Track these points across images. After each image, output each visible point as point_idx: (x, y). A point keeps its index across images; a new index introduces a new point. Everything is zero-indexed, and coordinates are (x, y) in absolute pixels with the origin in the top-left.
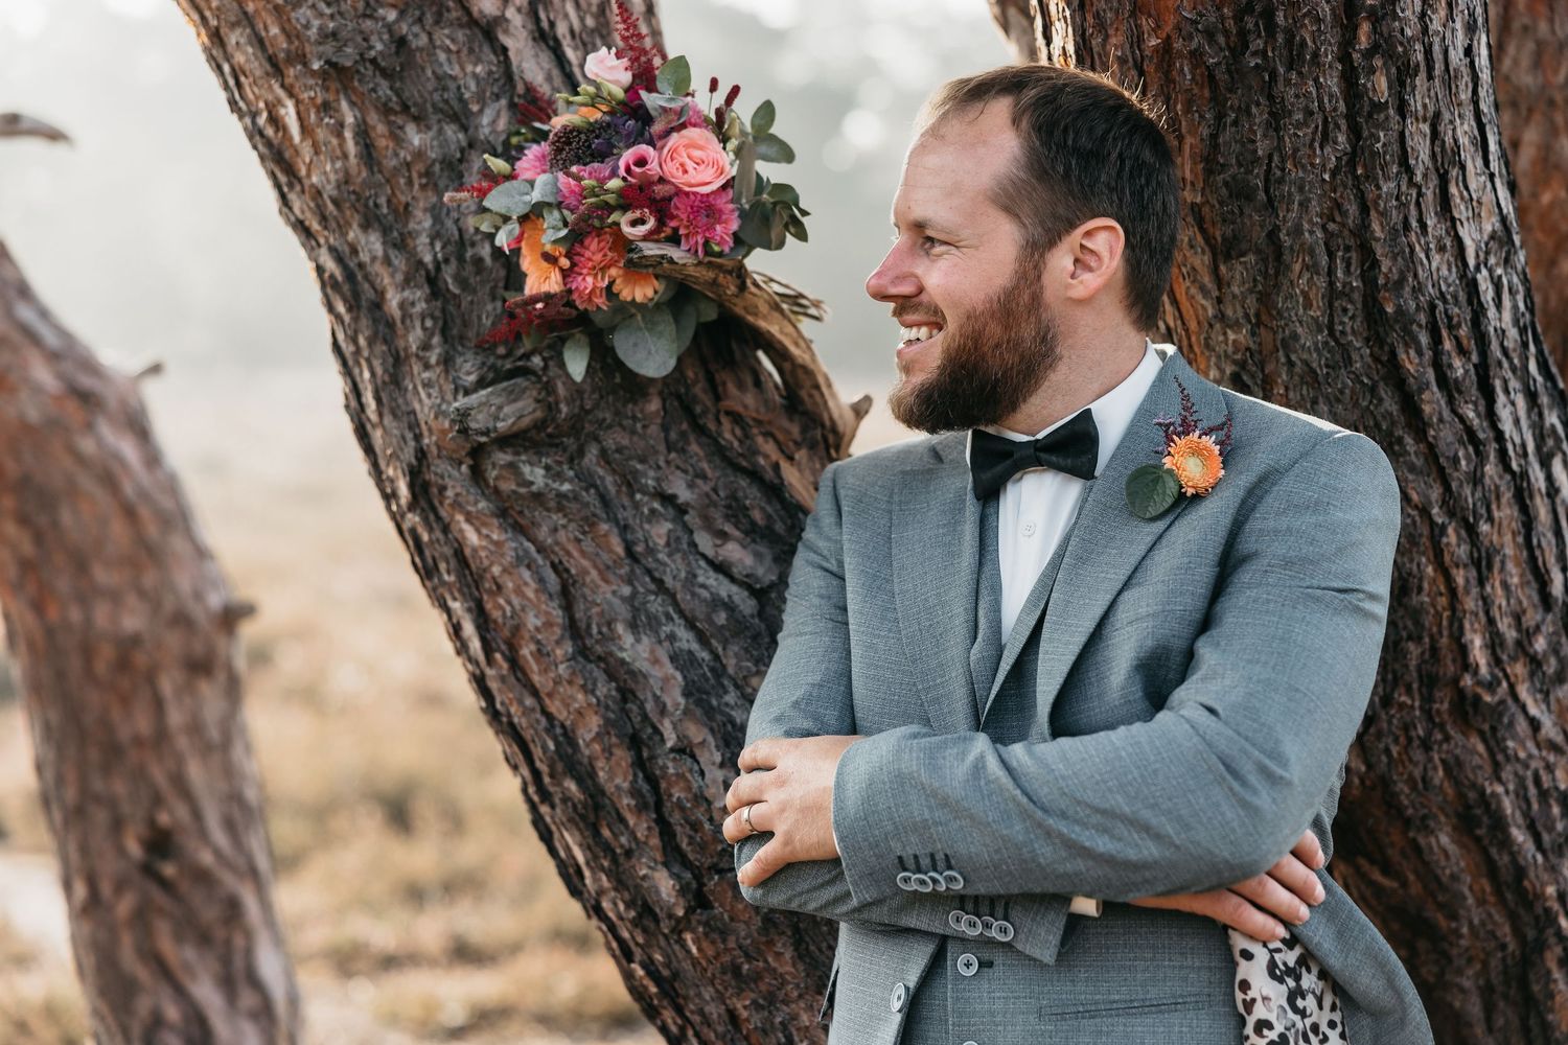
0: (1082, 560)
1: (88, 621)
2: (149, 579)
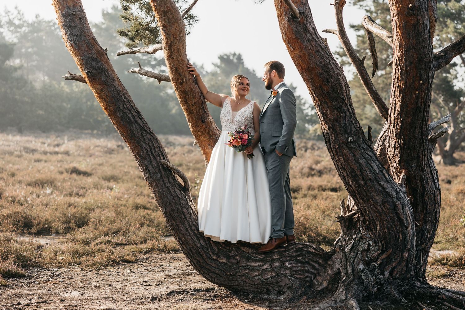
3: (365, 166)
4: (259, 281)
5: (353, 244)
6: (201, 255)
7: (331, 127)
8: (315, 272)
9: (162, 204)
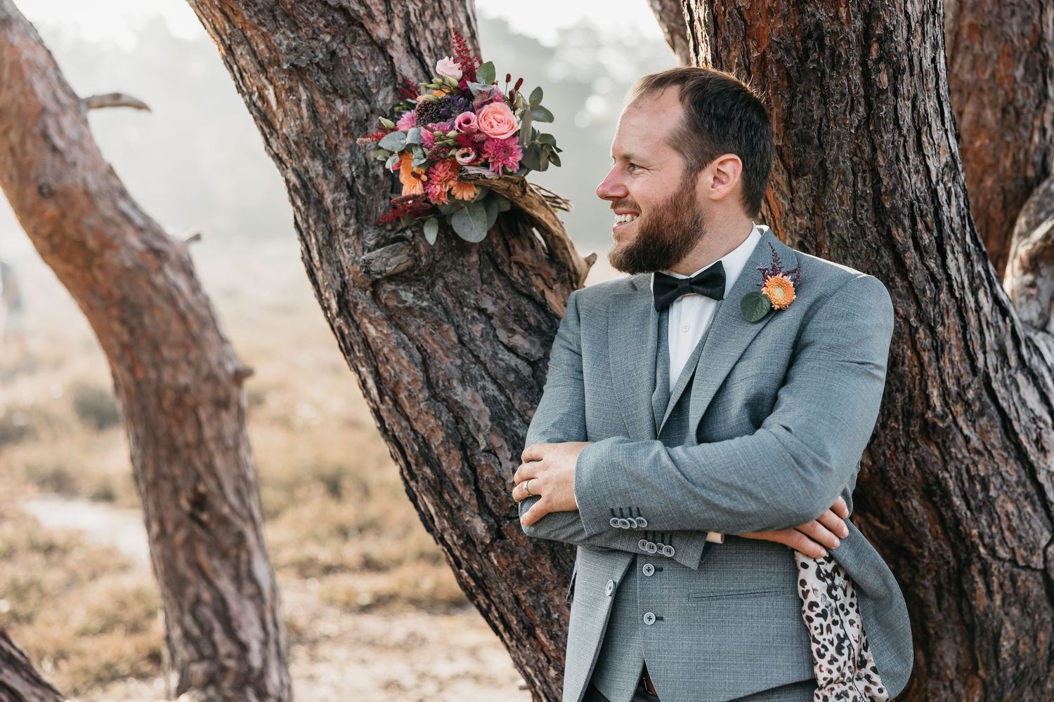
0: (715, 345)
1: (160, 378)
2: (193, 355)
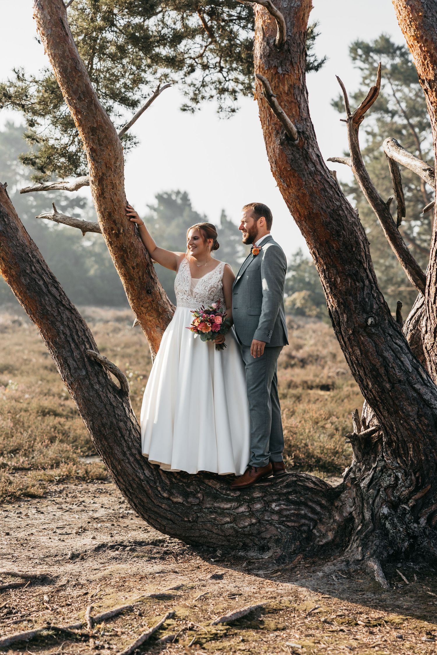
3: (392, 361)
4: (231, 531)
5: (373, 476)
6: (145, 491)
7: (342, 303)
8: (316, 517)
9: (88, 415)
